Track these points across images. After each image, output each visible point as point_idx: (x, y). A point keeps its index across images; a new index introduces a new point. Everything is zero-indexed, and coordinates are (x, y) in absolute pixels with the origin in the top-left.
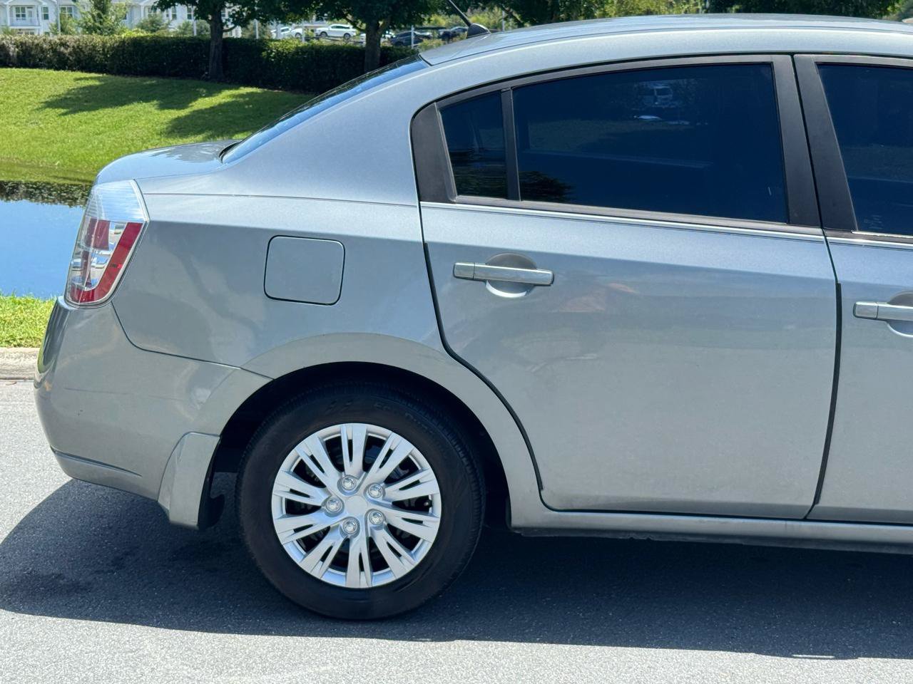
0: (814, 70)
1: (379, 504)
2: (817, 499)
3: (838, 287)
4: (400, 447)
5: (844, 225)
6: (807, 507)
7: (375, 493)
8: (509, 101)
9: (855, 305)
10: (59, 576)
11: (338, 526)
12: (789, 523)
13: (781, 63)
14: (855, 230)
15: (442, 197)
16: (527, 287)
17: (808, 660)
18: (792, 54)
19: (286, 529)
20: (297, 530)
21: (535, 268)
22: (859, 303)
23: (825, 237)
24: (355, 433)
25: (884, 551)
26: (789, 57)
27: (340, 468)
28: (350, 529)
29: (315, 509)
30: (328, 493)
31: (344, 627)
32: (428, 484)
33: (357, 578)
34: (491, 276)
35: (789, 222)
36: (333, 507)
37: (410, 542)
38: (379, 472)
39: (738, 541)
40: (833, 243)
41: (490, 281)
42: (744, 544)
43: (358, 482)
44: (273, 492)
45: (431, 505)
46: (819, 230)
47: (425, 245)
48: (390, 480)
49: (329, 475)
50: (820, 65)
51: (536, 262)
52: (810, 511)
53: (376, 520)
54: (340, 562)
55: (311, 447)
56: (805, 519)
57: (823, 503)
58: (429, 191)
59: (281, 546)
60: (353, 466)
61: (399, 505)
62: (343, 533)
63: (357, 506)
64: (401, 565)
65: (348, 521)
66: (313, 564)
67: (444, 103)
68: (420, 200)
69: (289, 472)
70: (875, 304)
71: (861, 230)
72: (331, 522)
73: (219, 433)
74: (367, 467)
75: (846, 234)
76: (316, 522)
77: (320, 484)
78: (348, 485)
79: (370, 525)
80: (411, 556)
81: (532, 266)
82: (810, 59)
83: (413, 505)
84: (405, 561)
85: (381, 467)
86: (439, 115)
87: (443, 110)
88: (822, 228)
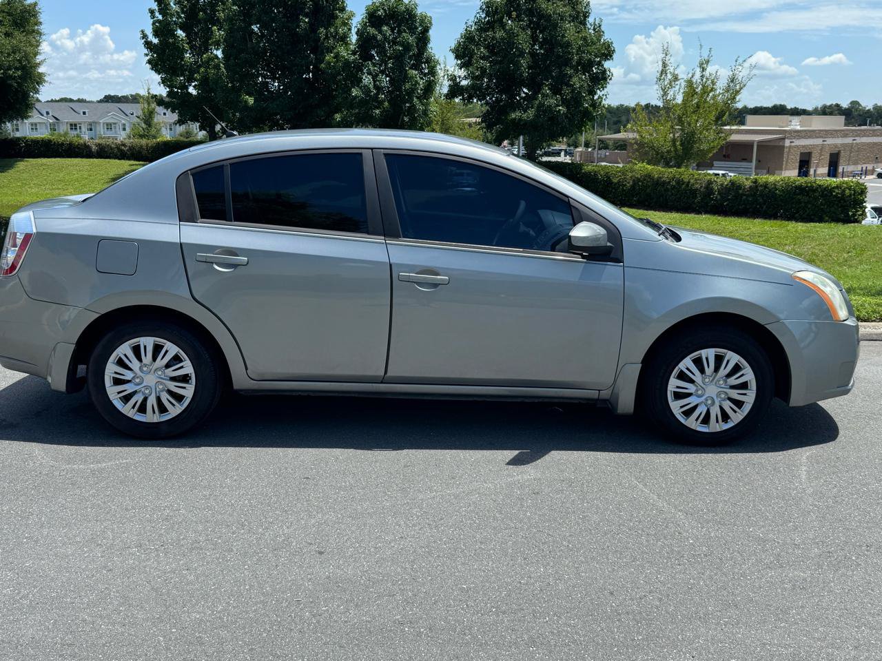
0: (383, 157)
1: (162, 378)
2: (386, 372)
3: (391, 265)
4: (172, 349)
5: (395, 236)
6: (380, 376)
7: (160, 373)
8: (228, 172)
9: (399, 275)
11: (141, 390)
12: (374, 384)
13: (367, 155)
14: (401, 237)
15: (191, 219)
16: (234, 266)
17: (379, 451)
18: (372, 149)
19: (113, 392)
20: (119, 393)
21: (239, 256)
22: (401, 274)
23: (385, 241)
24: (148, 342)
25: (425, 398)
27: (140, 360)
28: (147, 392)
29: (129, 381)
30: (135, 373)
32: (188, 368)
33: (151, 417)
34: (217, 261)
35: (369, 234)
36: (137, 380)
37: (179, 398)
38: (161, 362)
40: (389, 244)
41: (215, 263)
43: (151, 367)
44: (106, 373)
45: (190, 379)
46: (383, 238)
47: (181, 244)
48: (168, 366)
49: (134, 364)
50: (386, 155)
51: (238, 253)
52: (383, 378)
53: (161, 387)
54: (142, 409)
55: (124, 349)
56: (382, 383)
57: (389, 374)
58: (186, 216)
59: (111, 402)
60: (147, 359)
61: (173, 379)
62: (143, 393)
63: (150, 380)
64: (175, 410)
65: (147, 387)
66: (128, 410)
67: (194, 171)
68: (180, 221)
69: (114, 363)
70: (409, 274)
71: (404, 237)
72: (137, 388)
73: (75, 342)
74: (154, 359)
75: (395, 239)
76: (129, 388)
77: (130, 369)
78: (145, 369)
79: (158, 389)
80: (181, 405)
81: (237, 255)
82: (381, 152)
83: (181, 379)
84: (178, 408)
85: (162, 359)
86: (191, 177)
87: (192, 175)
88: (385, 236)
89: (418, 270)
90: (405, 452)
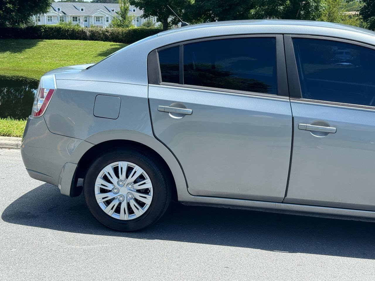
0: (291, 40)
1: (131, 190)
2: (286, 195)
3: (293, 118)
4: (139, 171)
5: (297, 96)
6: (282, 198)
7: (130, 186)
8: (182, 50)
9: (299, 125)
10: (29, 213)
11: (117, 197)
12: (277, 204)
13: (279, 38)
14: (301, 98)
15: (156, 82)
16: (183, 115)
17: (278, 253)
18: (283, 34)
19: (99, 198)
20: (103, 198)
21: (186, 108)
22: (300, 124)
23: (290, 100)
24: (123, 165)
26: (282, 35)
27: (118, 177)
28: (121, 199)
29: (110, 191)
30: (114, 185)
31: (119, 233)
32: (148, 184)
33: (123, 216)
34: (171, 111)
35: (278, 95)
36: (115, 191)
37: (142, 205)
38: (131, 179)
39: (261, 210)
40: (292, 102)
41: (170, 113)
42: (263, 211)
43: (125, 182)
44: (95, 185)
45: (150, 192)
46: (288, 98)
47: (148, 99)
48: (135, 182)
49: (114, 179)
50: (293, 38)
51: (186, 106)
52: (284, 200)
53: (130, 196)
54: (118, 211)
55: (108, 169)
56: (282, 203)
57: (288, 197)
58: (152, 80)
59: (98, 204)
60: (123, 176)
61: (139, 191)
62: (119, 200)
63: (124, 191)
64: (139, 213)
65: (121, 196)
66: (108, 211)
67: (159, 49)
68: (148, 83)
69: (101, 178)
70: (306, 125)
71: (303, 98)
72: (115, 196)
73: (77, 163)
74: (127, 177)
75: (297, 99)
76: (110, 196)
77: (111, 183)
78: (121, 183)
79: (128, 197)
80: (143, 209)
81: (185, 108)
82: (289, 36)
83: (144, 191)
84: (140, 211)
85: (132, 177)
86: (157, 54)
87: (159, 52)
88: (289, 97)
89: (312, 122)
90: (298, 254)
